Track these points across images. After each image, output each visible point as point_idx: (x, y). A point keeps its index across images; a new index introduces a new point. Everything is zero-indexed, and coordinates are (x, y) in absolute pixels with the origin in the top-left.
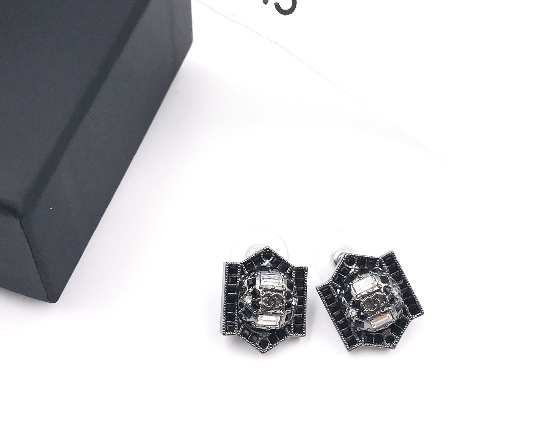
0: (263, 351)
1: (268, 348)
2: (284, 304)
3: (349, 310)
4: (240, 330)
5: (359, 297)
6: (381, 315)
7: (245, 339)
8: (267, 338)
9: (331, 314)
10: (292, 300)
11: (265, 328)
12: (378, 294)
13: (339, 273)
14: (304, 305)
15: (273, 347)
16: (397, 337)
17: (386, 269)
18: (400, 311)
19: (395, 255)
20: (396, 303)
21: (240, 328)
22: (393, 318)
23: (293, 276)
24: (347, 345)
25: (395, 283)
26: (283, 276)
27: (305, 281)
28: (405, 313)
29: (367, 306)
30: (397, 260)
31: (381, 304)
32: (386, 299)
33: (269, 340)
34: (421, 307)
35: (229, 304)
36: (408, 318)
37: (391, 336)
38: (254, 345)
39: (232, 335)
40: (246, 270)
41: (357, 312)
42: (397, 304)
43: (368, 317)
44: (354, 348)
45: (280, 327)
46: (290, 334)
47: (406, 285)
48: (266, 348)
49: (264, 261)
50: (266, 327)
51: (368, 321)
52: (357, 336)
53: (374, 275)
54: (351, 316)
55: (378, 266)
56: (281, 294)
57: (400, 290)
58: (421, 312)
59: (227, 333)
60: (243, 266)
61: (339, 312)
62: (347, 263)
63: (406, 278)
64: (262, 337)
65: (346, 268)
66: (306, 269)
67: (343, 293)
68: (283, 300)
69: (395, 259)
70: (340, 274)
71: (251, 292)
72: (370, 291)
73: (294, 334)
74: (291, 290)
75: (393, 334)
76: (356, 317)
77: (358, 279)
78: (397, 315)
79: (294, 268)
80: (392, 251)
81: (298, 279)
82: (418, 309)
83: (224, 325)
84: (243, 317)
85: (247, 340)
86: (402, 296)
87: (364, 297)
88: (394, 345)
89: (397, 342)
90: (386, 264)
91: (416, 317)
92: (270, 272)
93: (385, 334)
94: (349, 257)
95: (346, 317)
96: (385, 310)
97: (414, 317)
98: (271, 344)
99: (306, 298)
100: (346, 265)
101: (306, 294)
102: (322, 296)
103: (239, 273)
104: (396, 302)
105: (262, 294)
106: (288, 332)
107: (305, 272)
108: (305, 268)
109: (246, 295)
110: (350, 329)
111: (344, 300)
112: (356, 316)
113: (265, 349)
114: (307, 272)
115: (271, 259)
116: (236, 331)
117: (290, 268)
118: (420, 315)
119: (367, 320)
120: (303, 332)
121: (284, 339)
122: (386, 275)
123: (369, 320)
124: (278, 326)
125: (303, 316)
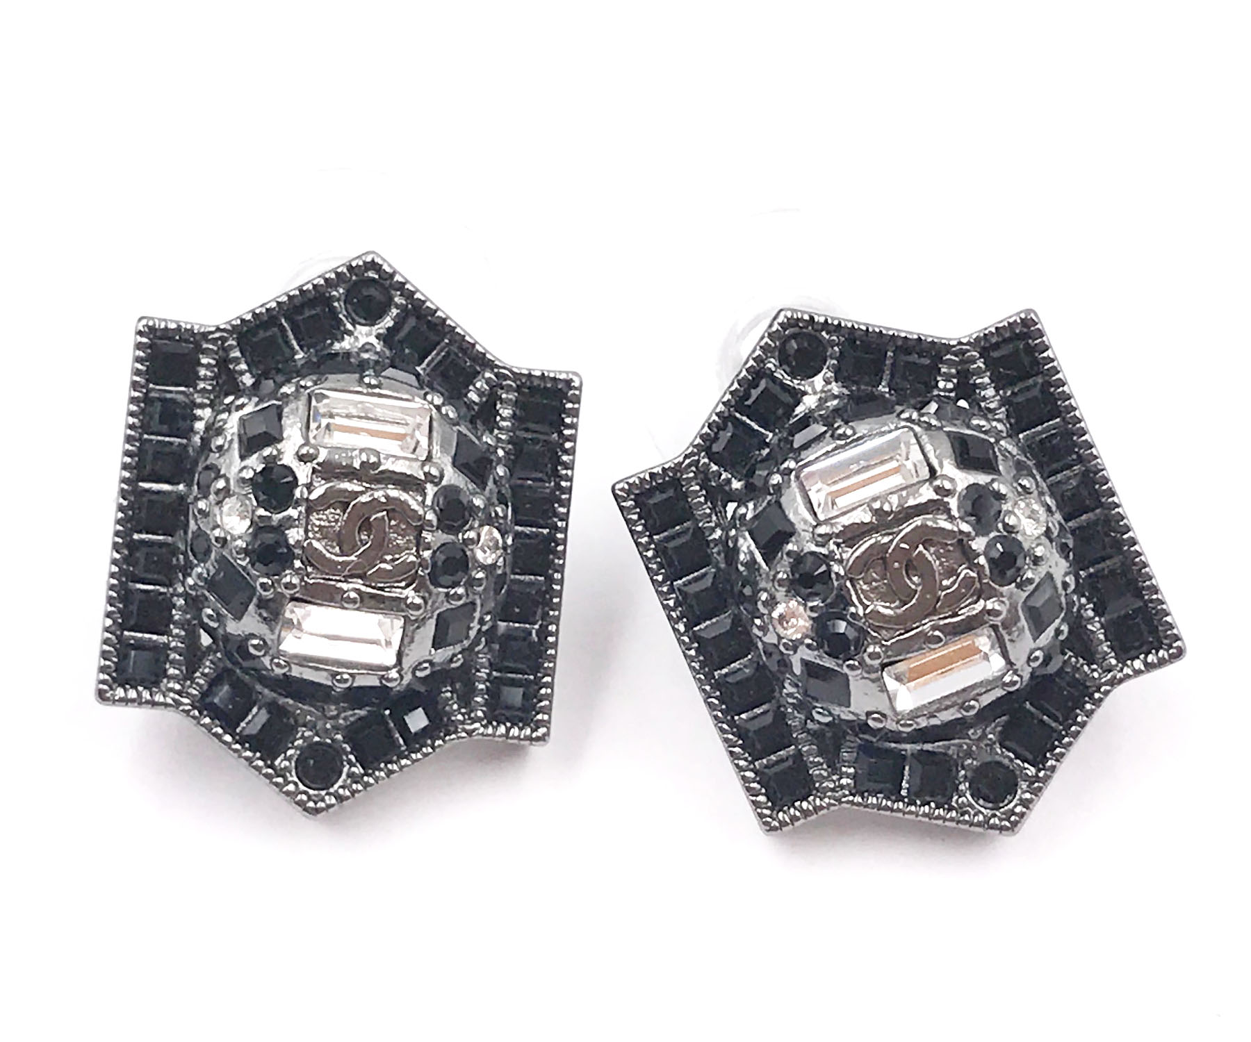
0: (311, 804)
1: (341, 791)
2: (427, 554)
3: (772, 603)
4: (192, 680)
5: (828, 537)
6: (939, 640)
7: (220, 731)
8: (339, 737)
9: (681, 627)
10: (472, 534)
11: (321, 678)
12: (930, 523)
13: (738, 415)
14: (550, 580)
15: (367, 785)
16: (1031, 771)
17: (992, 406)
18: (1050, 631)
19: (1041, 334)
20: (1030, 581)
21: (198, 674)
22: (1010, 663)
23: (503, 419)
24: (762, 799)
25: (1034, 477)
26: (438, 408)
27: (566, 452)
28: (1079, 641)
29: (865, 587)
30: (1053, 360)
31: (945, 583)
32: (968, 556)
33: (349, 749)
34: (1168, 619)
35: (142, 542)
36: (1096, 675)
37: (999, 764)
38: (269, 767)
39: (147, 702)
40: (243, 367)
41: (815, 615)
42: (1031, 587)
43: (870, 649)
44: (798, 814)
45: (408, 678)
46: (463, 723)
47: (1097, 495)
48: (332, 790)
49: (349, 327)
50: (325, 674)
51: (871, 670)
52: (820, 754)
53: (917, 428)
54: (780, 638)
55: (950, 385)
56: (412, 500)
57: (1058, 516)
58: (1170, 647)
59: (120, 692)
60: (231, 347)
61: (729, 621)
62: (784, 360)
63: (1096, 457)
64: (312, 727)
65: (776, 390)
66: (576, 388)
67: (749, 516)
68: (420, 529)
69: (1045, 355)
70: (744, 418)
71: (251, 479)
72: (886, 508)
73: (485, 727)
74: (471, 486)
75: (1012, 756)
76: (809, 646)
77: (834, 445)
78: (1033, 646)
79: (505, 377)
80: (1028, 311)
81: (529, 436)
82: (1154, 630)
83: (107, 648)
84: (209, 611)
85: (228, 738)
86: (1064, 550)
87: (852, 535)
88: (1013, 813)
89: (1030, 801)
90: (992, 381)
91: (1138, 673)
92: (367, 380)
93: (969, 754)
94: (796, 330)
95: (760, 645)
96: (965, 613)
97: (1127, 671)
98: (358, 770)
99: (564, 542)
100: (779, 374)
101: (565, 518)
102: (639, 528)
103: (205, 379)
104: (1029, 574)
105: (310, 493)
106: (452, 713)
107: (569, 405)
108: (568, 383)
109: (226, 492)
110: (781, 717)
111: (751, 553)
112: (808, 641)
113: (323, 793)
114: (579, 403)
115: (388, 322)
116: (171, 685)
117: (488, 375)
118: (1162, 663)
119: (862, 663)
120: (539, 717)
121: (433, 748)
122: (985, 432)
123: (876, 663)
124: (393, 674)
125: (544, 633)
